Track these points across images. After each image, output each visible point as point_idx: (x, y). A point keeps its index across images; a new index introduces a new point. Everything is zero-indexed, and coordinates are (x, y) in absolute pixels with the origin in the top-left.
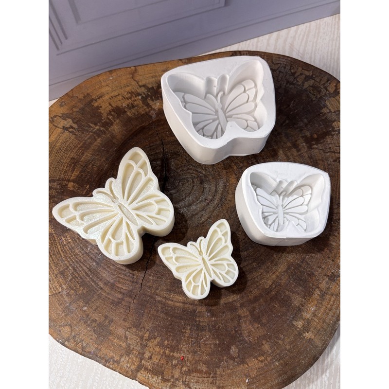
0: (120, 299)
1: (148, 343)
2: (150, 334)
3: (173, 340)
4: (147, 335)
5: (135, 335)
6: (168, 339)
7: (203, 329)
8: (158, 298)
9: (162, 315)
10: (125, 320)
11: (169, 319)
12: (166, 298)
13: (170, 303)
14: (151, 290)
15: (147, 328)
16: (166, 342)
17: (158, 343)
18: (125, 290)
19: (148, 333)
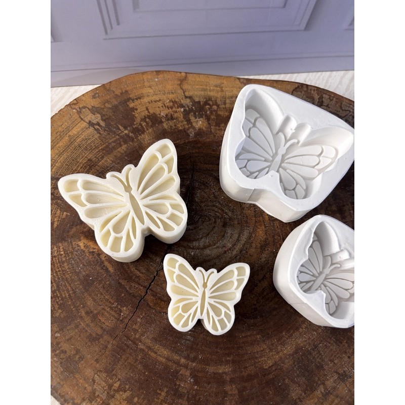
0: (98, 335)
1: (116, 394)
2: (120, 385)
3: (144, 399)
4: (117, 385)
5: (104, 381)
6: (138, 396)
7: (181, 396)
8: (141, 346)
9: (140, 367)
10: (97, 361)
11: (147, 373)
12: (149, 348)
13: (153, 354)
14: (135, 334)
15: (119, 377)
16: (136, 399)
17: (127, 397)
18: (107, 326)
19: (118, 383)
